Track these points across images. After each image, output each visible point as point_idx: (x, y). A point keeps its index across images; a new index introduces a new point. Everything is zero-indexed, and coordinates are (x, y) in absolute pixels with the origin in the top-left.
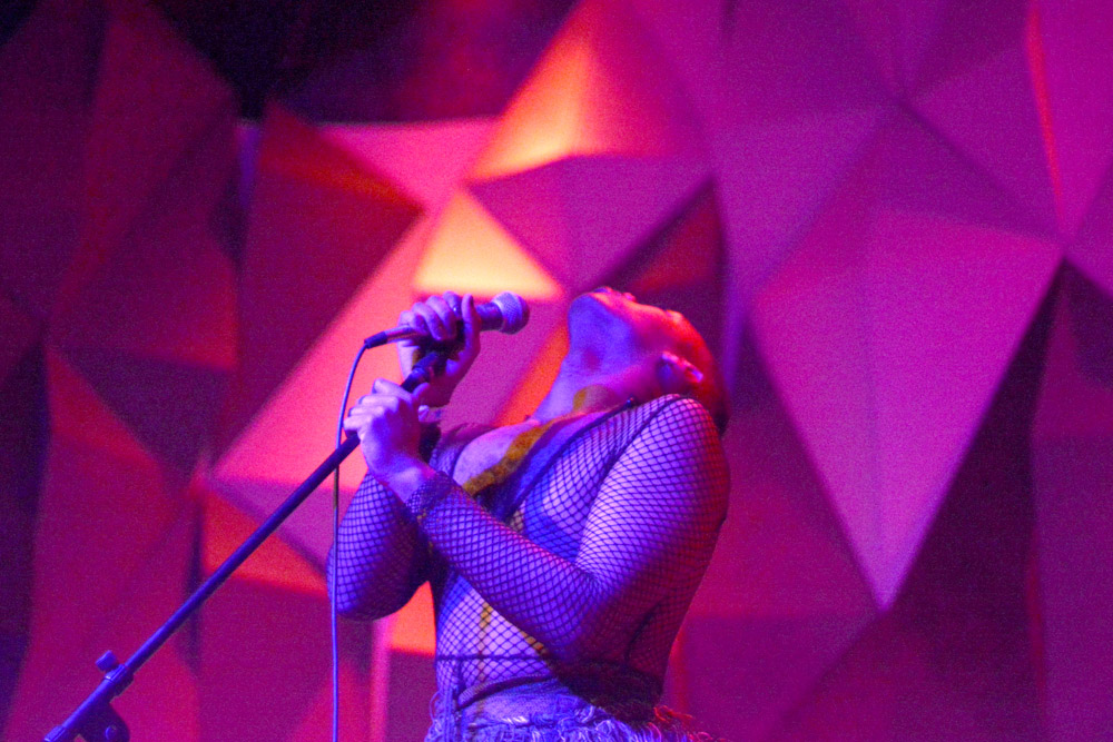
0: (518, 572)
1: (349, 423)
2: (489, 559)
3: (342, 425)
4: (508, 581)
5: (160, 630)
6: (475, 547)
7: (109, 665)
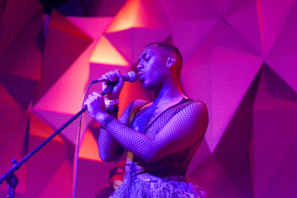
0: (132, 139)
1: (85, 103)
2: (124, 136)
3: (83, 104)
4: (129, 142)
5: (30, 154)
6: (120, 134)
7: (15, 162)
